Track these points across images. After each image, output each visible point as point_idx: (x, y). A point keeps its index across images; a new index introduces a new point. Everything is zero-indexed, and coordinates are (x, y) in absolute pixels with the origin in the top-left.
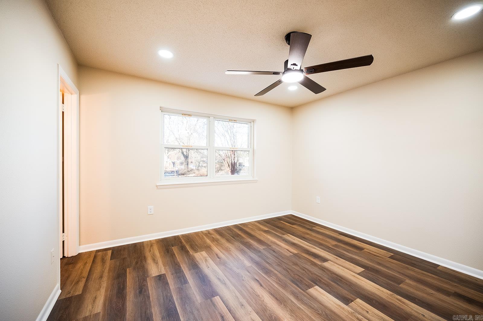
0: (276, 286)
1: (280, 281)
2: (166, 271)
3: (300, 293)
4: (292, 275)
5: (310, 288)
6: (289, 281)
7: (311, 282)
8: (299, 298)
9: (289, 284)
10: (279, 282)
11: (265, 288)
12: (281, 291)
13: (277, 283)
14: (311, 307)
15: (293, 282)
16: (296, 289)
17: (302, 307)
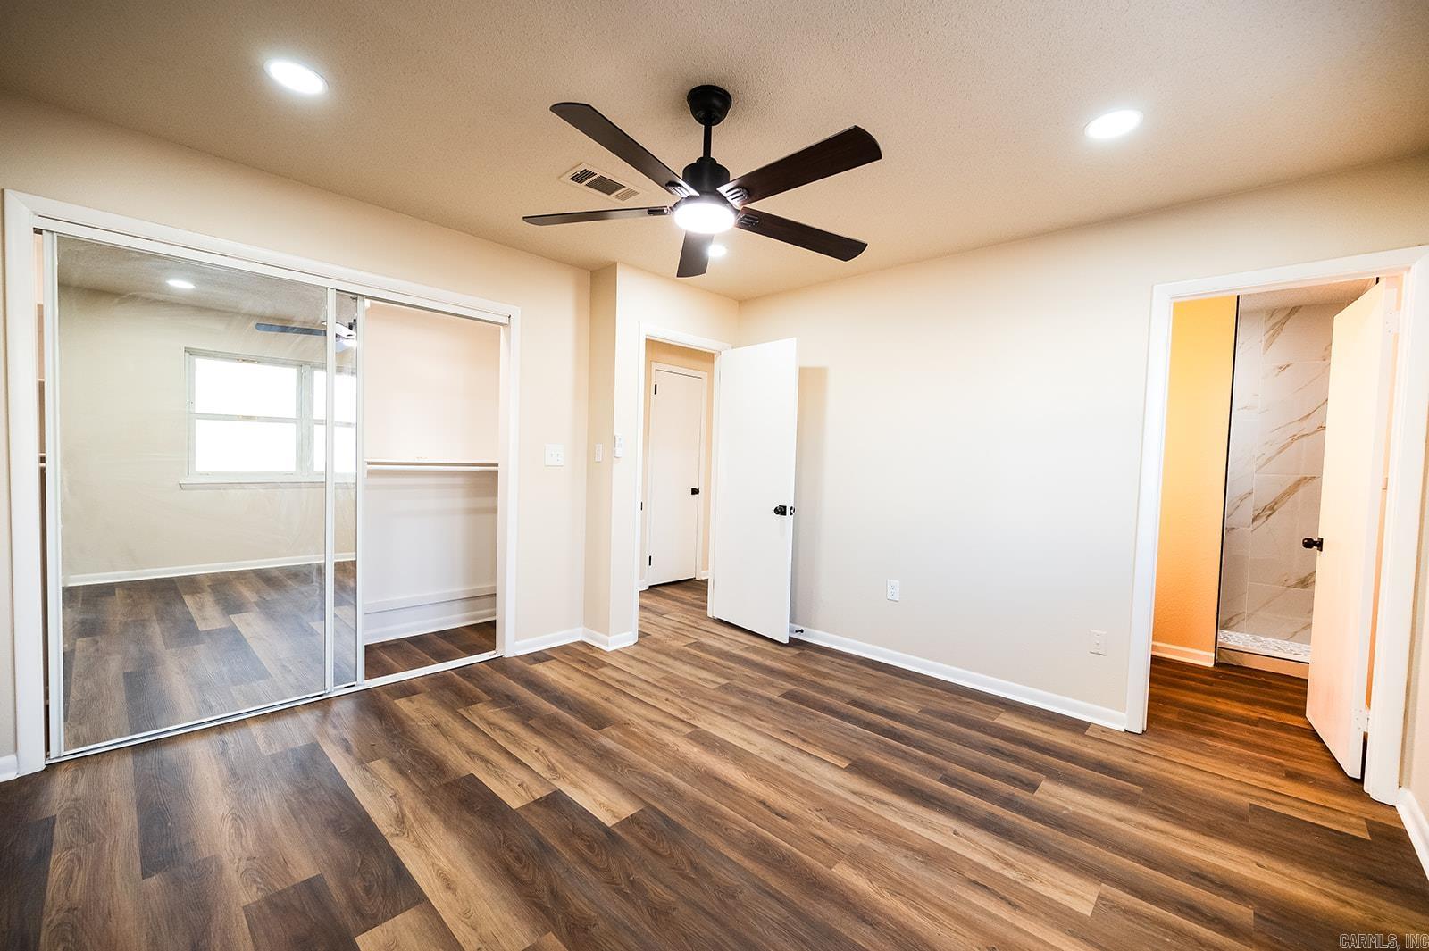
0: (724, 808)
1: (716, 823)
2: (1035, 798)
3: (661, 801)
4: (677, 853)
5: (631, 816)
6: (688, 825)
7: (620, 838)
8: (664, 788)
9: (689, 820)
10: (717, 820)
11: (752, 797)
12: (709, 796)
13: (723, 816)
14: (643, 775)
15: (677, 828)
16: (671, 809)
17: (661, 773)
